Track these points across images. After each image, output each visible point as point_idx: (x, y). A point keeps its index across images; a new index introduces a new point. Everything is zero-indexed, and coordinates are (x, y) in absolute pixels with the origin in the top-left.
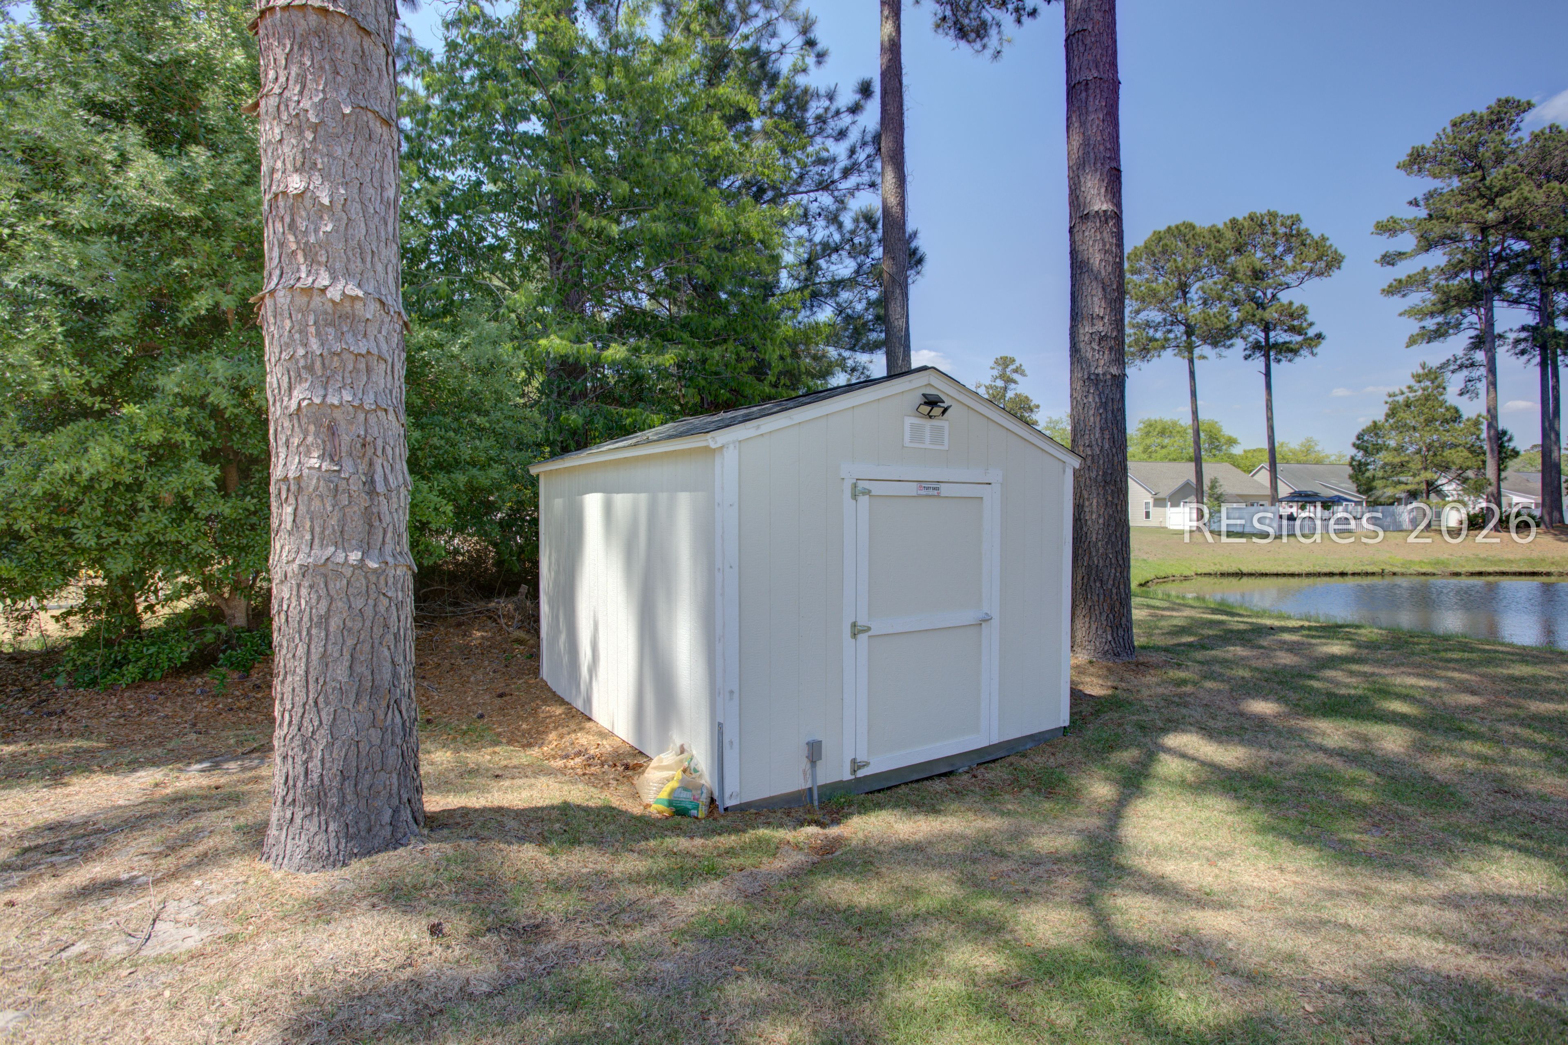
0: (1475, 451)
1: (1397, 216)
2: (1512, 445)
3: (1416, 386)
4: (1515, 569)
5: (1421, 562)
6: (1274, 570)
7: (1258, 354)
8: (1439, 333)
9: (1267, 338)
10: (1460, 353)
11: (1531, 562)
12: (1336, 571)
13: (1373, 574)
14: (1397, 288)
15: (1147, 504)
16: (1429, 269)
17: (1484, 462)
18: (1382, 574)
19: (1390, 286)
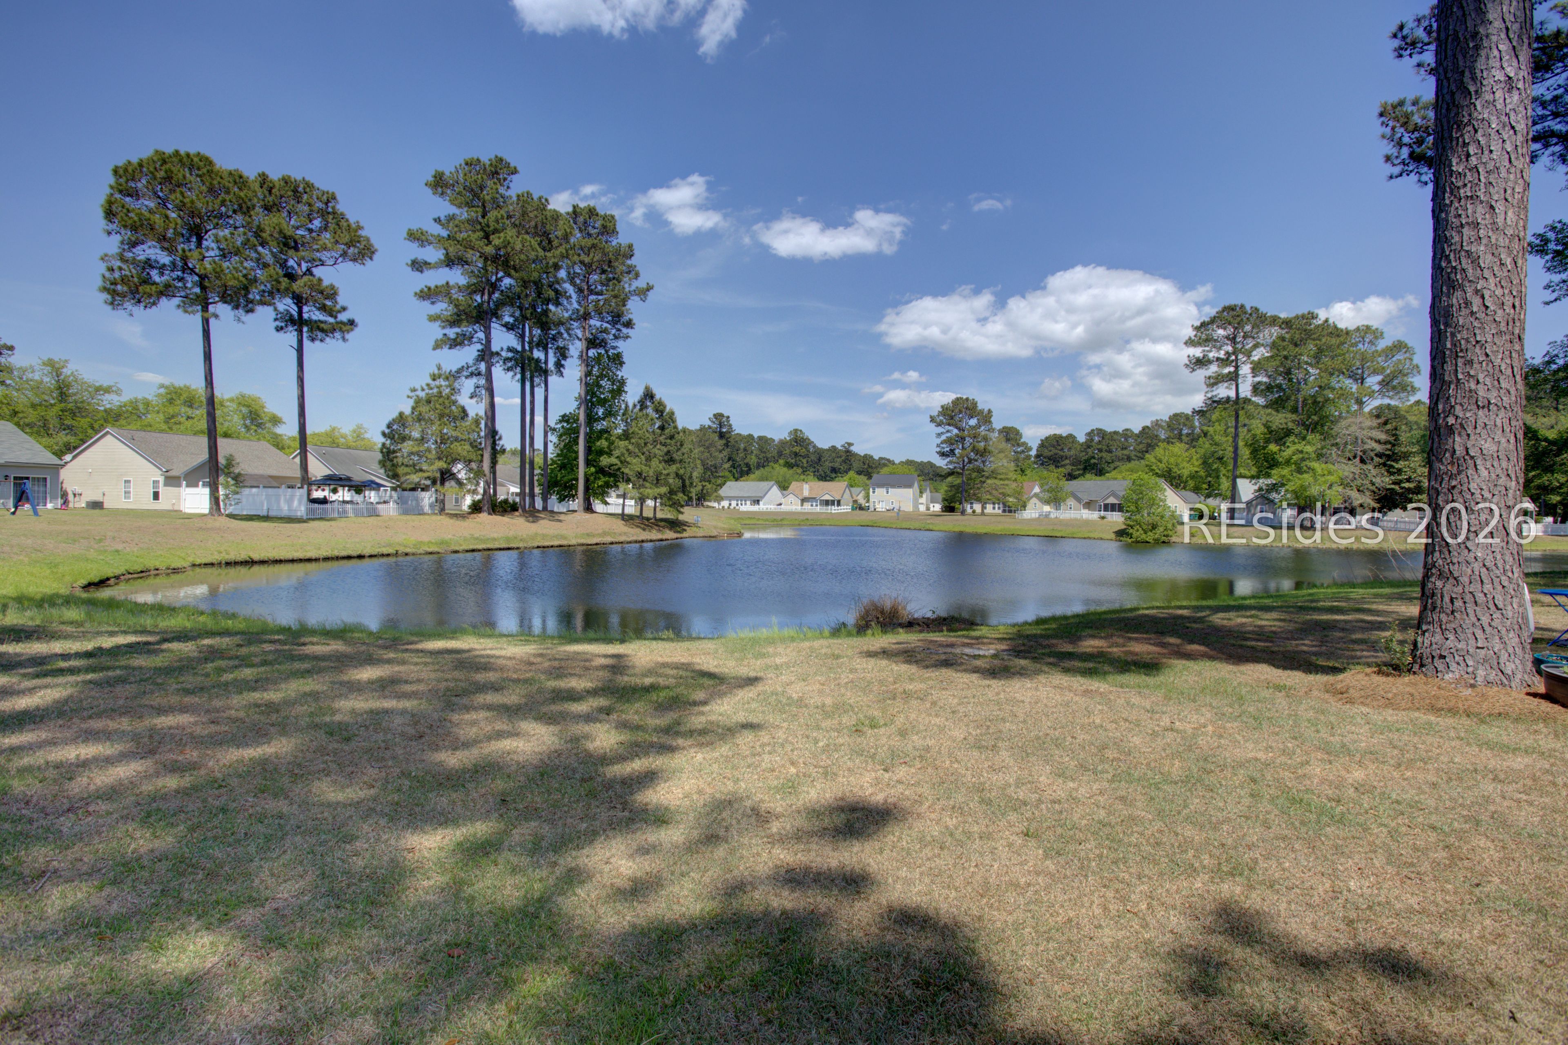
0: (474, 445)
1: (425, 229)
2: (501, 443)
3: (433, 384)
4: (497, 546)
5: (430, 542)
6: (289, 556)
7: (290, 328)
8: (456, 343)
9: (300, 312)
10: (471, 362)
11: (508, 540)
12: (355, 554)
13: (388, 555)
14: (428, 295)
15: (156, 483)
16: (451, 283)
17: (482, 456)
18: (397, 554)
19: (421, 291)
